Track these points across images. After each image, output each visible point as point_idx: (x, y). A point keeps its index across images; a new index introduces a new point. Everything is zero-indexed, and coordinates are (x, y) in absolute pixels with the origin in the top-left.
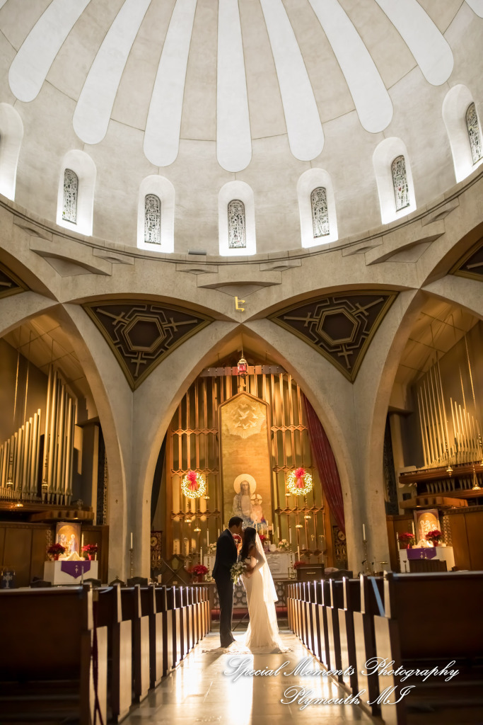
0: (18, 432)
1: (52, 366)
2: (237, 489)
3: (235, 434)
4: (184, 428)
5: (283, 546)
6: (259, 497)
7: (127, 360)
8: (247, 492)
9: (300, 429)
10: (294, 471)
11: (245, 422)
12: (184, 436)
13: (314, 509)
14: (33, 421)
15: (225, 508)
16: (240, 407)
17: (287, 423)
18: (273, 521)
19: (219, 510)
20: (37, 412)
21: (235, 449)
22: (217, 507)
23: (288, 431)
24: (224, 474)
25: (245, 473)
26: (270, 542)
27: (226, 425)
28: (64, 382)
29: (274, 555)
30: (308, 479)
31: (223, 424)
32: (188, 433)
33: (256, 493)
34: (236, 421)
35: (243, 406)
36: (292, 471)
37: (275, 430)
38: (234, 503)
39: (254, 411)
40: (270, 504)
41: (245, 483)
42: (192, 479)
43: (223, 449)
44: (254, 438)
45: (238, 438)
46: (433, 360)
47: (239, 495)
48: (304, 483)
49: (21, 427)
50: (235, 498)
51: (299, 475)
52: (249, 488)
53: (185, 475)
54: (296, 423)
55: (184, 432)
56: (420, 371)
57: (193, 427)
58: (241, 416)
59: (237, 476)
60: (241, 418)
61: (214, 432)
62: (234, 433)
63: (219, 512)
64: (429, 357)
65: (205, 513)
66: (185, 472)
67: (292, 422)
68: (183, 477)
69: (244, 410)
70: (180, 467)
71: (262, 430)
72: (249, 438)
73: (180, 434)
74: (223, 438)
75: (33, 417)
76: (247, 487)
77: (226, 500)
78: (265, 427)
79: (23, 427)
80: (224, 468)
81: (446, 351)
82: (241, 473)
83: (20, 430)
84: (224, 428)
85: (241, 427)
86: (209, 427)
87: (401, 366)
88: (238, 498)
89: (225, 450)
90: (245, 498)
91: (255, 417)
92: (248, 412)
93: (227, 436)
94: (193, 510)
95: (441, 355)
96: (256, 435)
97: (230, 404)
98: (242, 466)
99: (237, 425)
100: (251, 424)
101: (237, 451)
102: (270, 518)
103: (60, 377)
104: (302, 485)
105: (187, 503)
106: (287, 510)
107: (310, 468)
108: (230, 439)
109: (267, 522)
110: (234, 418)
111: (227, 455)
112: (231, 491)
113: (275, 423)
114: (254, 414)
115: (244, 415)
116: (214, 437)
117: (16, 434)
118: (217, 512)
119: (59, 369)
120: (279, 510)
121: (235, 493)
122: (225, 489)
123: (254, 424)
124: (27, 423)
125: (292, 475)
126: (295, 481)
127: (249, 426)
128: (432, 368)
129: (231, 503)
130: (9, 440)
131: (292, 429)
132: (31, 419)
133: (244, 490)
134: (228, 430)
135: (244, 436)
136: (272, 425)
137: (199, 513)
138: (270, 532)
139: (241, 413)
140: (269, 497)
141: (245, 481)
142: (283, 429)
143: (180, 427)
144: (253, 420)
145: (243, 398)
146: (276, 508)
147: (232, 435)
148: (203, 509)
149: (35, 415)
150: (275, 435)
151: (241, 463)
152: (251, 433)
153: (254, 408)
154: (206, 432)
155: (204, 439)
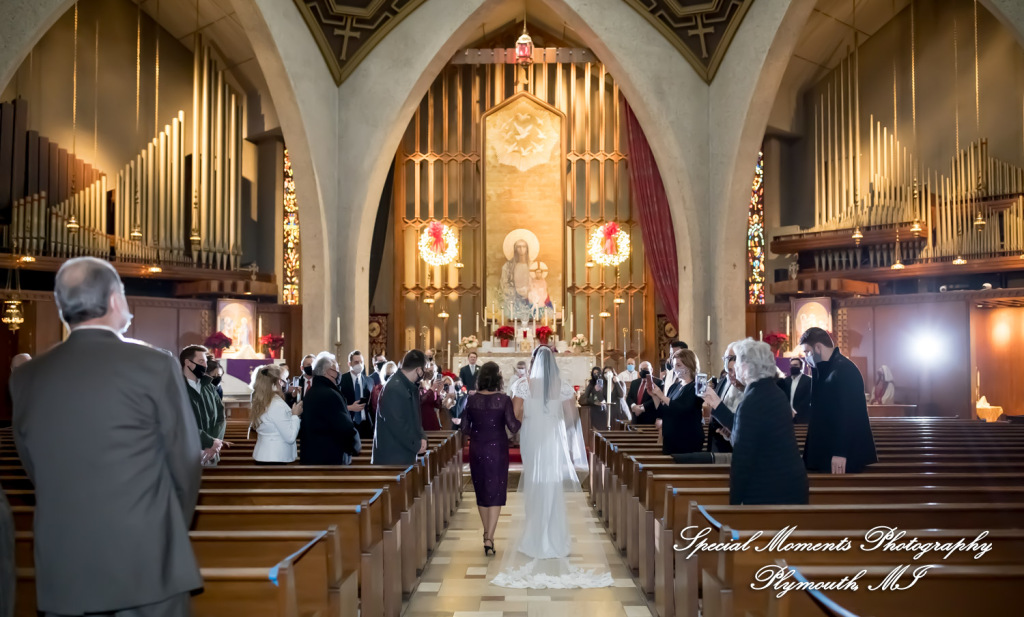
0: (146, 148)
1: (200, 36)
2: (509, 253)
3: (507, 163)
4: (424, 150)
5: (578, 344)
6: (543, 266)
7: (327, 30)
8: (524, 258)
9: (616, 158)
10: (601, 228)
11: (524, 143)
12: (424, 164)
13: (630, 288)
14: (171, 130)
15: (488, 282)
16: (517, 118)
17: (595, 148)
18: (564, 303)
19: (478, 285)
20: (177, 116)
21: (507, 188)
22: (475, 280)
23: (595, 161)
24: (488, 227)
25: (522, 227)
26: (557, 337)
27: (493, 148)
28: (221, 65)
29: (564, 358)
30: (623, 239)
31: (488, 145)
32: (431, 158)
33: (538, 260)
34: (509, 142)
35: (523, 117)
36: (598, 226)
37: (573, 159)
38: (504, 275)
39: (540, 125)
40: (560, 278)
41: (522, 244)
42: (437, 235)
43: (488, 187)
44: (538, 170)
45: (513, 170)
46: (848, 47)
47: (511, 262)
48: (617, 246)
49: (151, 141)
50: (505, 267)
51: (610, 233)
52: (527, 251)
53: (424, 227)
54: (609, 148)
55: (424, 157)
56: (822, 67)
57: (439, 149)
58: (518, 134)
59: (509, 232)
60: (518, 138)
61: (473, 159)
62: (507, 161)
63: (479, 289)
64: (841, 42)
65: (456, 289)
66: (424, 223)
67: (602, 146)
68: (422, 231)
69: (524, 123)
70: (417, 214)
71: (552, 158)
72: (532, 171)
73: (418, 159)
74: (487, 169)
75: (171, 124)
76: (524, 250)
77: (490, 269)
78: (558, 153)
79: (155, 140)
80: (488, 218)
81: (871, 33)
82: (515, 227)
83: (150, 146)
84: (489, 153)
85: (519, 152)
86: (465, 150)
87: (795, 56)
88: (509, 267)
89: (491, 190)
90: (520, 268)
91: (541, 135)
92: (530, 127)
93: (494, 167)
94: (438, 284)
95: (862, 39)
96: (542, 166)
97: (500, 114)
98: (517, 216)
99: (511, 148)
100: (534, 148)
101: (510, 191)
102: (560, 300)
103: (215, 56)
104: (614, 249)
105: (428, 273)
106: (588, 287)
107: (627, 222)
108: (500, 172)
109: (554, 306)
110: (507, 137)
111: (494, 199)
112: (499, 256)
113: (574, 147)
114: (540, 132)
115: (524, 133)
116: (472, 168)
117: (144, 152)
118: (475, 287)
119: (212, 42)
120: (573, 288)
121: (505, 260)
122: (489, 253)
123: (539, 148)
124: (162, 134)
125: (598, 233)
126: (602, 244)
127: (531, 151)
128: (846, 60)
129: (498, 274)
130: (132, 162)
131: (601, 157)
132: (167, 127)
133: (520, 255)
134: (496, 156)
135: (523, 168)
136: (569, 150)
137: (446, 288)
138: (559, 321)
139: (520, 129)
140: (560, 267)
141: (522, 241)
142: (587, 158)
143: (418, 149)
144: (539, 141)
145: (523, 103)
146: (569, 284)
147: (502, 165)
148: (453, 282)
149: (175, 121)
150: (574, 167)
151: (517, 212)
152: (533, 163)
153: (540, 121)
154: (461, 159)
155: (456, 170)
